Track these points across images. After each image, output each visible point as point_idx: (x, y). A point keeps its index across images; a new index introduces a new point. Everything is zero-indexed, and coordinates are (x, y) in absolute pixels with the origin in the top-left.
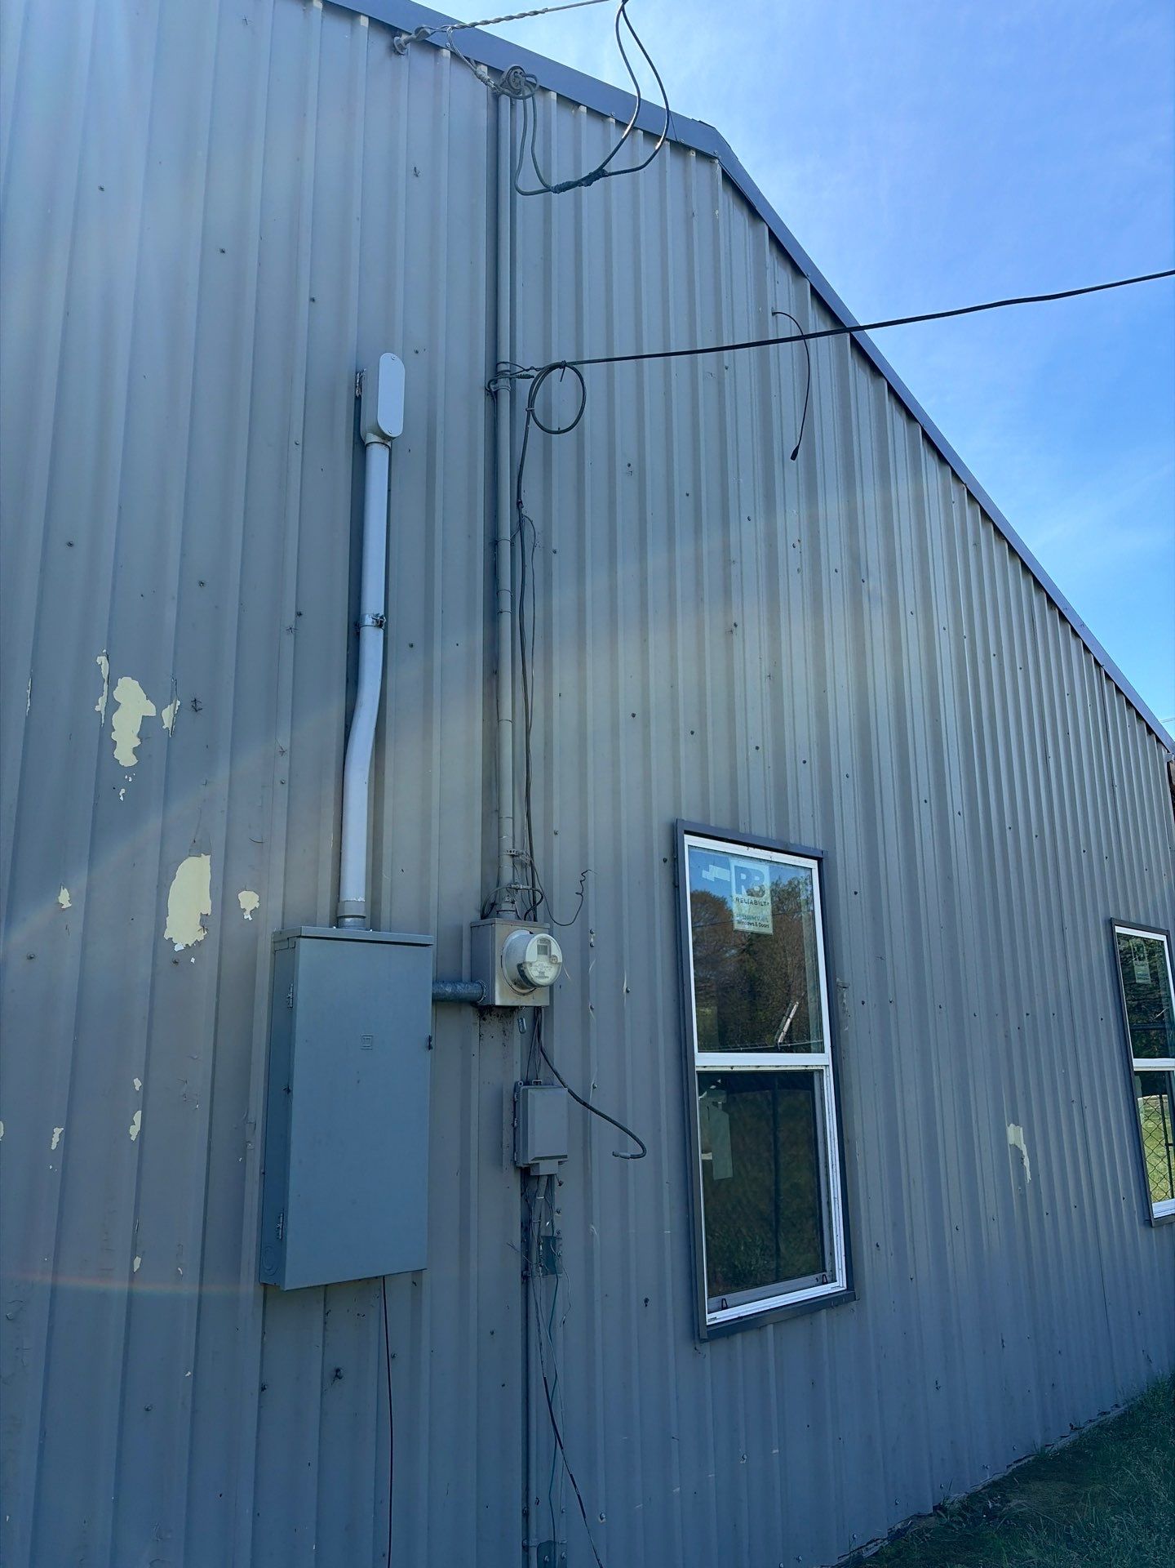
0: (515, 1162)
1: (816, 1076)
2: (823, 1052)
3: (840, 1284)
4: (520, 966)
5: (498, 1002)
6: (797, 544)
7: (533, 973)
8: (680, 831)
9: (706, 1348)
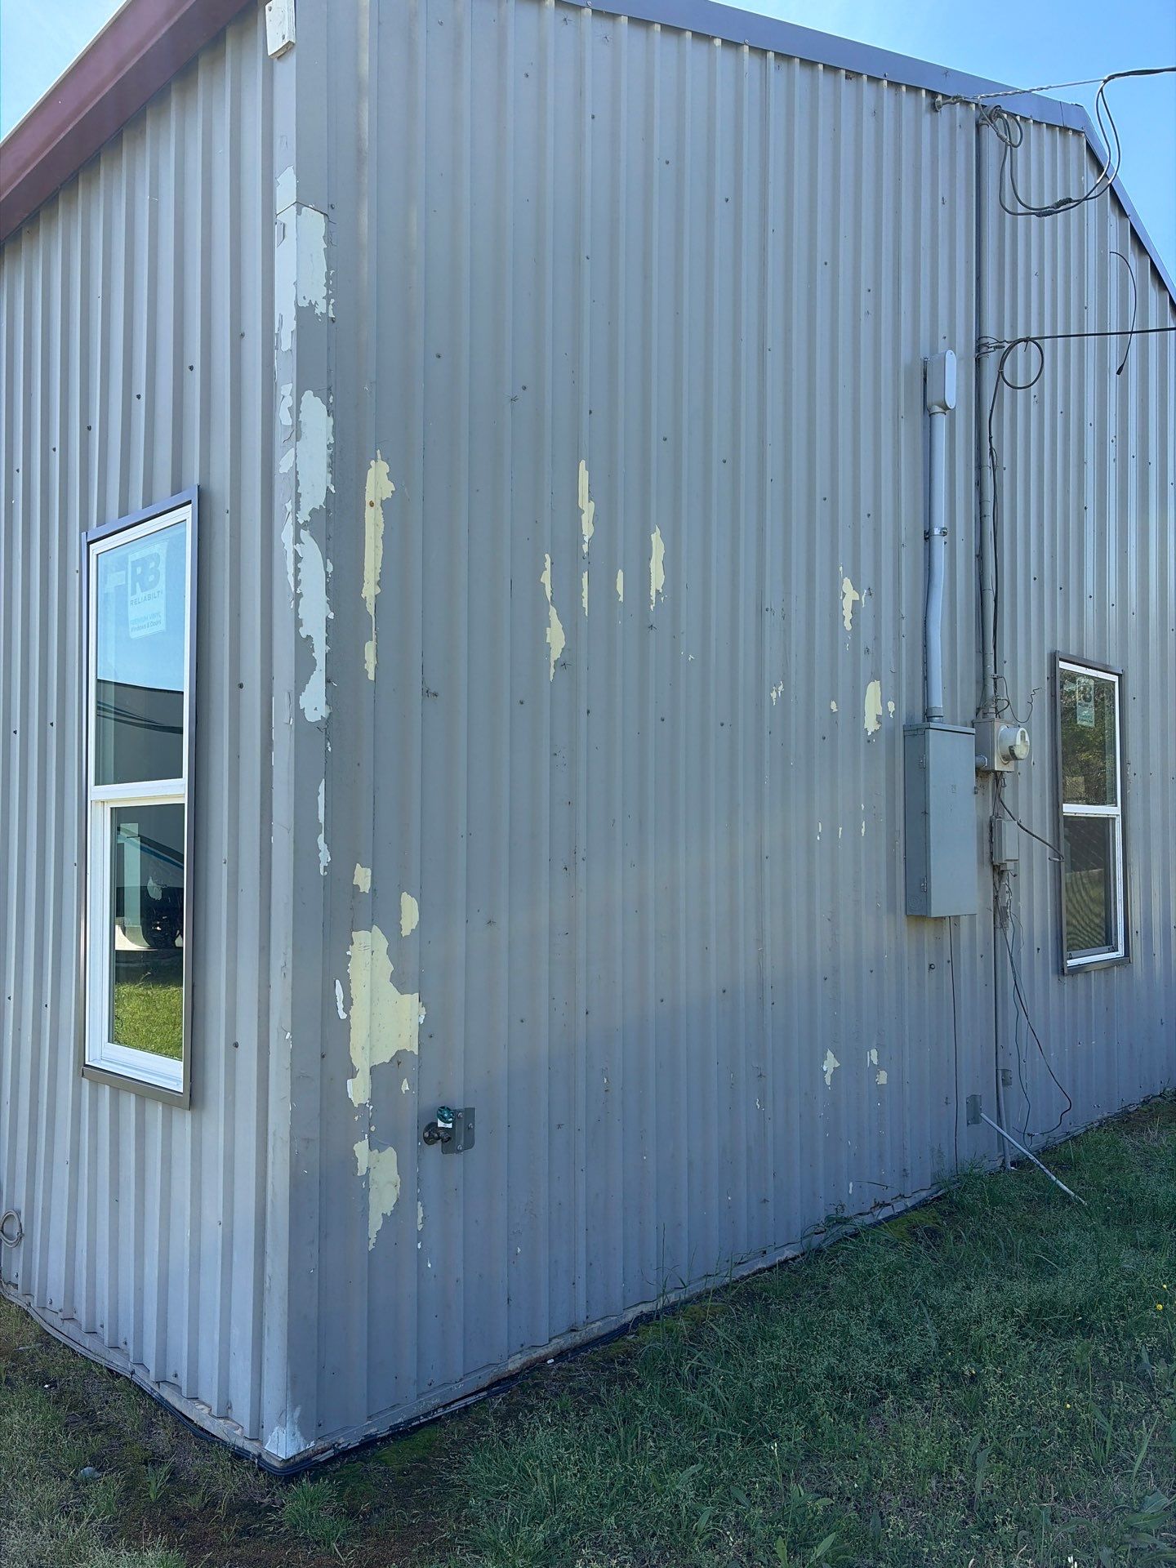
0: (992, 863)
1: (1111, 822)
2: (1116, 806)
3: (1121, 952)
4: (1011, 747)
5: (996, 769)
6: (1114, 439)
7: (1017, 752)
8: (1058, 659)
9: (1066, 979)
